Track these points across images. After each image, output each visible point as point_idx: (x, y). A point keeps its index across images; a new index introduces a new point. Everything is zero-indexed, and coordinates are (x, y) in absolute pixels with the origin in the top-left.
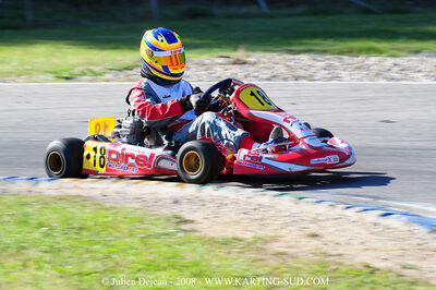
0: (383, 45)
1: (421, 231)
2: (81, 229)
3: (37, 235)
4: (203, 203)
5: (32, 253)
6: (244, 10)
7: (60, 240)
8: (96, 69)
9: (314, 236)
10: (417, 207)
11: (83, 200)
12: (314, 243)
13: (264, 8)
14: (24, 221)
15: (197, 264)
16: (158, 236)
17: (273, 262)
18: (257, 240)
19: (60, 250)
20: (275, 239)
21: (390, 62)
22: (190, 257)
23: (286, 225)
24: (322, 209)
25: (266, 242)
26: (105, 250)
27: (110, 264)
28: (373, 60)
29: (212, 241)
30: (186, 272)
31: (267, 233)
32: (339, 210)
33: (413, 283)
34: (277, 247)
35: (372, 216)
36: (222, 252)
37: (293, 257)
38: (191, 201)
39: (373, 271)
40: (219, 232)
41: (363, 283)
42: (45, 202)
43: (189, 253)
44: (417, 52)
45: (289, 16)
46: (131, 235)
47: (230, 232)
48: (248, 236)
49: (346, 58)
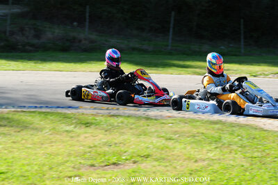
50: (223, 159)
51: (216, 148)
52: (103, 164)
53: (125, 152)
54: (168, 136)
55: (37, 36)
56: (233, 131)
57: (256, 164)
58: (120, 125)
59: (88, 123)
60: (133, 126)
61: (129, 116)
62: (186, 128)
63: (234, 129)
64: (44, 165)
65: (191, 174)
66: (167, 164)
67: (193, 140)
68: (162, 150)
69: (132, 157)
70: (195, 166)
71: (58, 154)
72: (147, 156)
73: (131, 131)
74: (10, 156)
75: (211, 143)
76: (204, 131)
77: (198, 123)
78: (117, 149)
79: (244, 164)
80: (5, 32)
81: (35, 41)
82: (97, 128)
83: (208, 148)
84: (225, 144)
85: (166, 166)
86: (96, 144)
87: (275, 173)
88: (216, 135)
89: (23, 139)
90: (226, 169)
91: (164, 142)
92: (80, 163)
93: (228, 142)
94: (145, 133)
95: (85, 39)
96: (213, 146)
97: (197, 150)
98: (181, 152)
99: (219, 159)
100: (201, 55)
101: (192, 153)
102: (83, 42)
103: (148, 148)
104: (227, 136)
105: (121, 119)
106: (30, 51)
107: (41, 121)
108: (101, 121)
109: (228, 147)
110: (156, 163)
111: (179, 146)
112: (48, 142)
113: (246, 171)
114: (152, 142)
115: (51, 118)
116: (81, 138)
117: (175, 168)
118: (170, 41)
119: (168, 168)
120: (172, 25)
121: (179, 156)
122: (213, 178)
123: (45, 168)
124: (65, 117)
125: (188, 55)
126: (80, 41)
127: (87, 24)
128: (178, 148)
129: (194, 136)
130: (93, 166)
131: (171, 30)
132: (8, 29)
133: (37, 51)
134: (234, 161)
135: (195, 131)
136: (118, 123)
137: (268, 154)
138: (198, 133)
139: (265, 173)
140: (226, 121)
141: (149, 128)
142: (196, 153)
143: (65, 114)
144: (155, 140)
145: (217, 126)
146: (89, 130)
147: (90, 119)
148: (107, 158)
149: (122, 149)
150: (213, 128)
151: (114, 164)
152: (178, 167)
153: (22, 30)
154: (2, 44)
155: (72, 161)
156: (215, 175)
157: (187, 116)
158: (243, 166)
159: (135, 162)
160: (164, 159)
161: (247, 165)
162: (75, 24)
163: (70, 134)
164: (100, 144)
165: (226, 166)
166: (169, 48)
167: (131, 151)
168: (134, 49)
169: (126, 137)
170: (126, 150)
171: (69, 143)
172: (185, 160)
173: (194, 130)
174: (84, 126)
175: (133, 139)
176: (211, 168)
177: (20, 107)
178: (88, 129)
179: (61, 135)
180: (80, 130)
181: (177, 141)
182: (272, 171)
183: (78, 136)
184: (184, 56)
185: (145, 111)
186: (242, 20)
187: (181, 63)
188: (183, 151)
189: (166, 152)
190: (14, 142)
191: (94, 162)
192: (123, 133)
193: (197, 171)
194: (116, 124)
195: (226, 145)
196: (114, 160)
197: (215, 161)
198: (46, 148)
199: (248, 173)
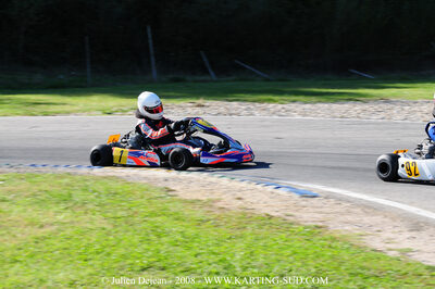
0: (276, 98)
1: (296, 196)
2: (116, 194)
3: (92, 196)
4: (181, 181)
5: (90, 206)
6: (203, 78)
7: (104, 199)
8: (125, 109)
9: (239, 199)
10: (294, 183)
11: (117, 179)
12: (240, 202)
13: (214, 77)
14: (85, 190)
15: (177, 213)
16: (156, 198)
17: (218, 213)
18: (209, 200)
19: (104, 205)
20: (219, 200)
21: (280, 106)
22: (173, 210)
23: (225, 193)
24: (244, 184)
25: (214, 201)
26: (128, 205)
27: (131, 213)
28: (271, 105)
29: (185, 201)
30: (171, 218)
31: (215, 197)
32: (253, 185)
33: (291, 224)
34: (220, 204)
35: (270, 188)
36: (190, 207)
37: (228, 210)
38: (174, 179)
39: (271, 217)
40: (189, 196)
41: (265, 224)
42: (97, 179)
43: (173, 207)
44: (294, 101)
45: (227, 81)
46: (142, 198)
47: (194, 197)
48: (204, 198)
49: (257, 105)
51: (67, 208)
57: (120, 225)
65: (37, 242)
66: (4, 232)
70: (41, 233)
79: (105, 226)
83: (56, 209)
87: (147, 235)
88: (65, 192)
90: (83, 234)
96: (62, 206)
99: (72, 222)
111: (16, 209)
113: (108, 234)
117: (14, 236)
119: (6, 238)
122: (67, 246)
135: (35, 189)
137: (136, 213)
138: (40, 191)
139: (133, 235)
152: (19, 235)
158: (104, 229)
161: (109, 227)
172: (26, 226)
181: (13, 202)
182: (144, 233)
186: (87, 38)
188: (23, 214)
193: (45, 238)
199: (111, 238)
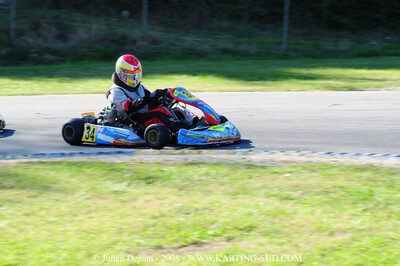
50: (377, 229)
52: (176, 245)
53: (213, 223)
54: (285, 193)
55: (62, 37)
56: (393, 181)
58: (204, 178)
59: (149, 178)
60: (226, 180)
61: (217, 164)
62: (314, 179)
63: (394, 177)
64: (78, 250)
67: (325, 199)
68: (274, 217)
69: (224, 231)
71: (101, 231)
72: (250, 229)
73: (222, 188)
74: (22, 237)
75: (355, 203)
76: (345, 184)
77: (334, 171)
78: (199, 218)
80: (7, 32)
81: (59, 45)
82: (165, 186)
84: (379, 203)
85: (282, 244)
86: (165, 210)
89: (42, 209)
91: (277, 203)
92: (139, 244)
93: (386, 199)
94: (245, 191)
95: (143, 39)
97: (332, 215)
98: (306, 220)
100: (336, 57)
101: (324, 220)
102: (140, 43)
103: (250, 214)
104: (383, 190)
105: (204, 169)
106: (51, 62)
107: (72, 177)
108: (172, 174)
109: (385, 208)
110: (265, 240)
112: (84, 211)
114: (257, 205)
115: (89, 171)
116: (140, 203)
118: (285, 36)
120: (287, 9)
121: (302, 226)
123: (80, 255)
124: (112, 168)
125: (315, 57)
126: (134, 42)
127: (145, 12)
128: (301, 213)
129: (327, 193)
130: (159, 248)
131: (286, 17)
132: (13, 26)
133: (63, 61)
134: (395, 231)
136: (200, 176)
140: (381, 164)
141: (252, 181)
142: (331, 220)
143: (112, 164)
144: (261, 201)
145: (366, 174)
146: (151, 189)
147: (154, 170)
148: (182, 234)
149: (208, 218)
150: (359, 178)
151: (195, 243)
153: (36, 27)
154: (4, 52)
155: (124, 242)
156: (364, 255)
157: (315, 160)
159: (229, 239)
160: (277, 232)
162: (125, 13)
163: (121, 197)
164: (169, 211)
165: (382, 241)
166: (284, 47)
167: (222, 220)
168: (225, 52)
169: (213, 198)
170: (214, 219)
171: (120, 211)
173: (328, 182)
174: (143, 183)
175: (226, 201)
176: (357, 243)
177: (37, 155)
178: (150, 187)
179: (105, 198)
180: (138, 190)
183: (134, 199)
184: (310, 59)
185: (245, 154)
187: (304, 71)
189: (281, 220)
190: (28, 215)
191: (162, 242)
192: (210, 191)
194: (196, 177)
195: (382, 206)
196: (194, 236)
197: (363, 233)
198: (81, 221)
